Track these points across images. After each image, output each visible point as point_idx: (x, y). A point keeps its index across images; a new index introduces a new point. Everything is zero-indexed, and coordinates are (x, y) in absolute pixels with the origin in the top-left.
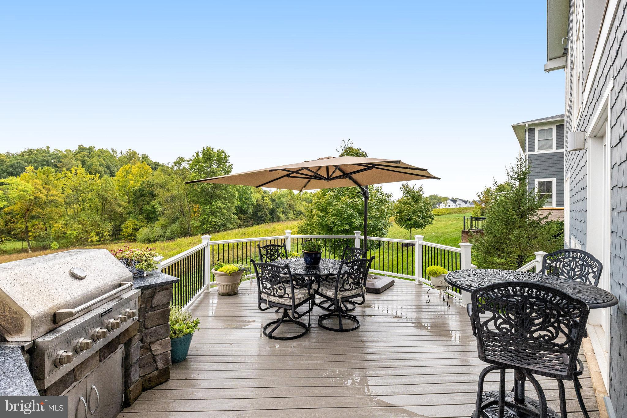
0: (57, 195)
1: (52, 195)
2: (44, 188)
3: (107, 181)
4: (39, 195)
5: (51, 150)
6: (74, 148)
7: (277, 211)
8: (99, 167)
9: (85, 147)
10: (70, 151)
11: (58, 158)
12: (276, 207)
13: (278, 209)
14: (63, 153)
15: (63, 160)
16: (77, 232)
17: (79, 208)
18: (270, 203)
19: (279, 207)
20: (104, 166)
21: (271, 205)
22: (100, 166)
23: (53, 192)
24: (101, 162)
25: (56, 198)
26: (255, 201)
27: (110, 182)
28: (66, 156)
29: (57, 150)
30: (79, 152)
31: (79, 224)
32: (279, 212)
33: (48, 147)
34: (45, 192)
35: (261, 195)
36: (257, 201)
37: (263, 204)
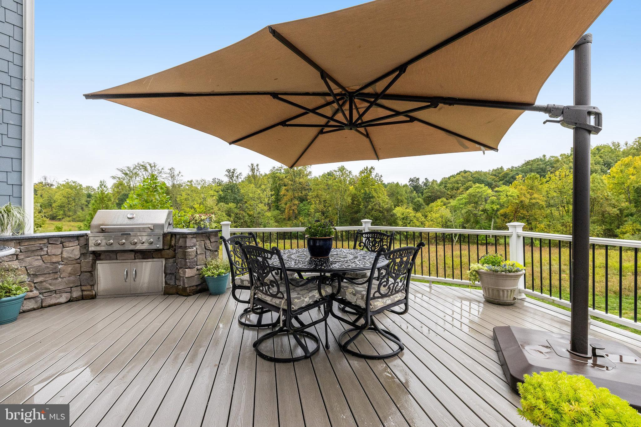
0: (539, 198)
1: (534, 199)
2: (528, 193)
3: (596, 180)
4: (523, 198)
5: (547, 158)
8: (595, 166)
10: (565, 154)
11: (551, 164)
15: (555, 165)
17: (564, 210)
20: (602, 164)
22: (596, 164)
23: (535, 195)
24: (597, 160)
25: (538, 201)
27: (600, 181)
29: (553, 157)
33: (544, 156)
34: (528, 196)
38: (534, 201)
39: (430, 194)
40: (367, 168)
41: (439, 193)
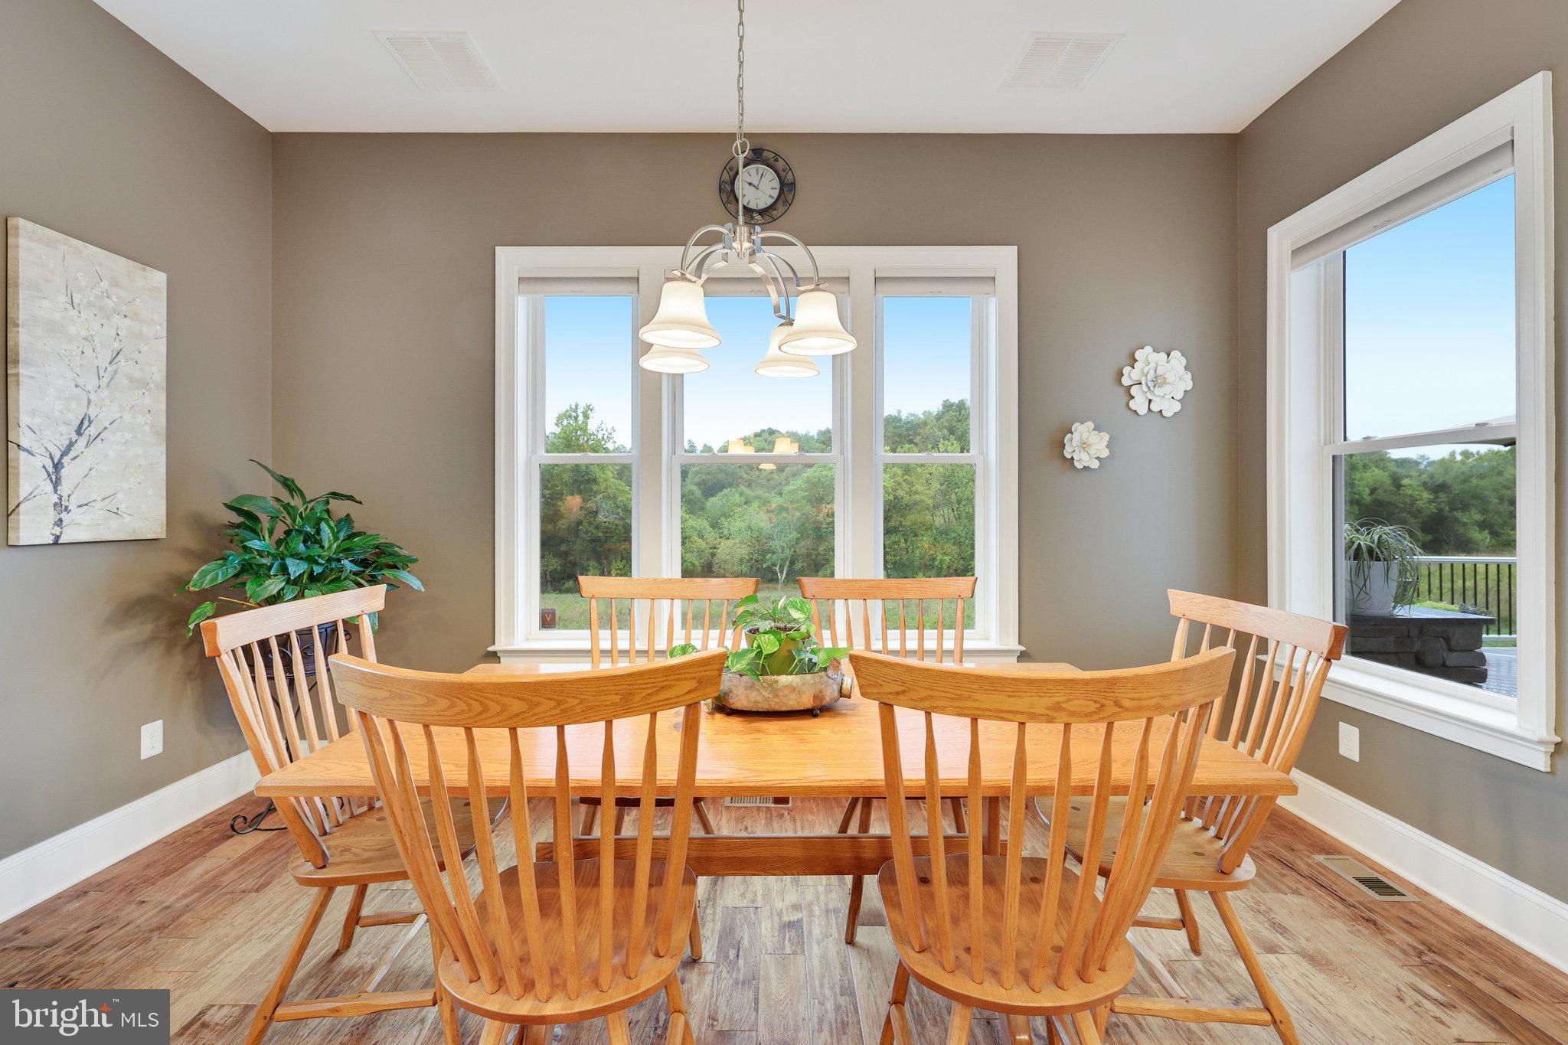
0: (922, 492)
1: (915, 493)
2: (905, 481)
4: (900, 493)
5: (904, 416)
6: (936, 407)
7: (1457, 520)
9: (952, 402)
12: (1452, 510)
13: (1458, 514)
14: (919, 418)
16: (950, 557)
17: (952, 515)
18: (1426, 495)
19: (1465, 508)
21: (1430, 502)
25: (922, 497)
26: (1367, 491)
28: (925, 423)
29: (911, 415)
30: (943, 413)
31: (954, 544)
32: (1465, 524)
33: (899, 412)
35: (1387, 474)
36: (1373, 491)
37: (1394, 499)
38: (917, 497)
39: (704, 477)
40: (577, 406)
41: (721, 476)
